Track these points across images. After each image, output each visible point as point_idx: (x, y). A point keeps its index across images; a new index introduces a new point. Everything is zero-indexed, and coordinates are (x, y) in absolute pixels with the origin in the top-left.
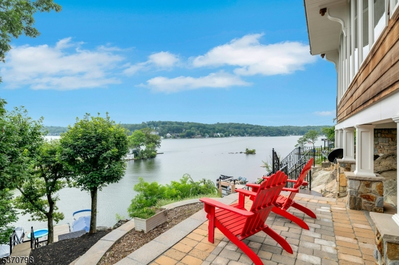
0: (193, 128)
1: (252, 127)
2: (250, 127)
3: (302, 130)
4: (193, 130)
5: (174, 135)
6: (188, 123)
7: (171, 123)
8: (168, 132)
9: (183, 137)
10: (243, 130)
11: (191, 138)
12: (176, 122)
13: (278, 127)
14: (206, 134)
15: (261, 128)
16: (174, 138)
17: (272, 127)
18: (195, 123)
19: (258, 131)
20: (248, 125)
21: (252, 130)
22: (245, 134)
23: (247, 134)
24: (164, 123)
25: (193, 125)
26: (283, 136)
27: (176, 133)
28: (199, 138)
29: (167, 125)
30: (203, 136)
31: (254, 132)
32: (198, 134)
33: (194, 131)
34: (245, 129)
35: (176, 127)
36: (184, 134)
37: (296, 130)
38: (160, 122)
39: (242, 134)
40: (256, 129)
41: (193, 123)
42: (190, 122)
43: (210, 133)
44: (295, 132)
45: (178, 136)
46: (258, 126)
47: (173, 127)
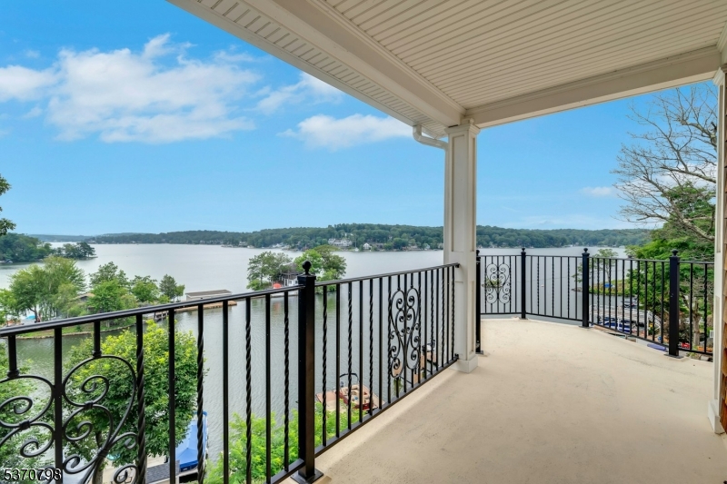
0: (405, 235)
1: (502, 232)
2: (498, 231)
3: (592, 236)
4: (405, 238)
5: (375, 245)
6: (398, 226)
7: (371, 227)
8: (366, 241)
9: (389, 249)
10: (487, 237)
11: (401, 250)
12: (379, 225)
13: (548, 231)
14: (425, 244)
15: (519, 234)
16: (376, 250)
17: (537, 230)
18: (408, 227)
19: (512, 239)
20: (495, 228)
21: (503, 237)
22: (491, 243)
23: (495, 243)
24: (361, 227)
25: (405, 230)
26: (558, 247)
27: (378, 242)
28: (415, 250)
29: (365, 230)
30: (421, 247)
31: (506, 241)
32: (413, 245)
33: (407, 240)
34: (490, 236)
35: (379, 233)
36: (391, 244)
37: (582, 237)
38: (354, 225)
39: (485, 243)
40: (509, 236)
41: (405, 226)
42: (400, 224)
43: (431, 242)
44: (580, 239)
45: (381, 247)
46: (512, 230)
47: (374, 233)
